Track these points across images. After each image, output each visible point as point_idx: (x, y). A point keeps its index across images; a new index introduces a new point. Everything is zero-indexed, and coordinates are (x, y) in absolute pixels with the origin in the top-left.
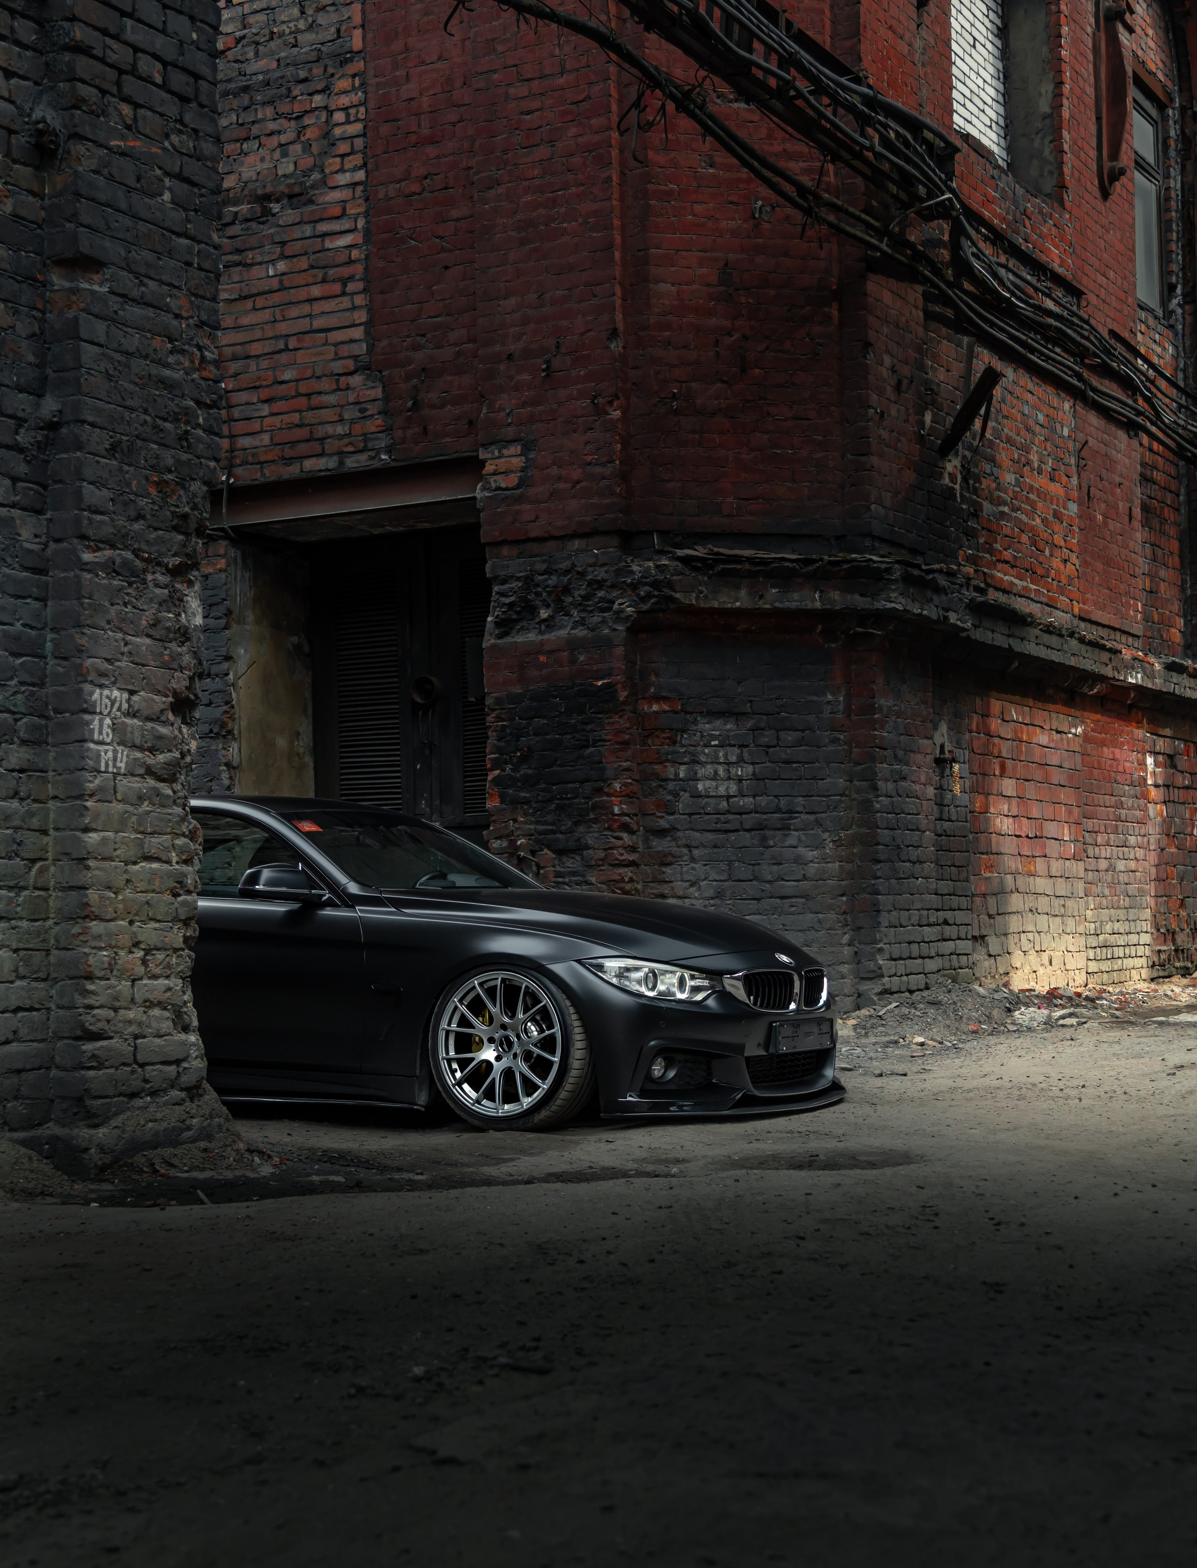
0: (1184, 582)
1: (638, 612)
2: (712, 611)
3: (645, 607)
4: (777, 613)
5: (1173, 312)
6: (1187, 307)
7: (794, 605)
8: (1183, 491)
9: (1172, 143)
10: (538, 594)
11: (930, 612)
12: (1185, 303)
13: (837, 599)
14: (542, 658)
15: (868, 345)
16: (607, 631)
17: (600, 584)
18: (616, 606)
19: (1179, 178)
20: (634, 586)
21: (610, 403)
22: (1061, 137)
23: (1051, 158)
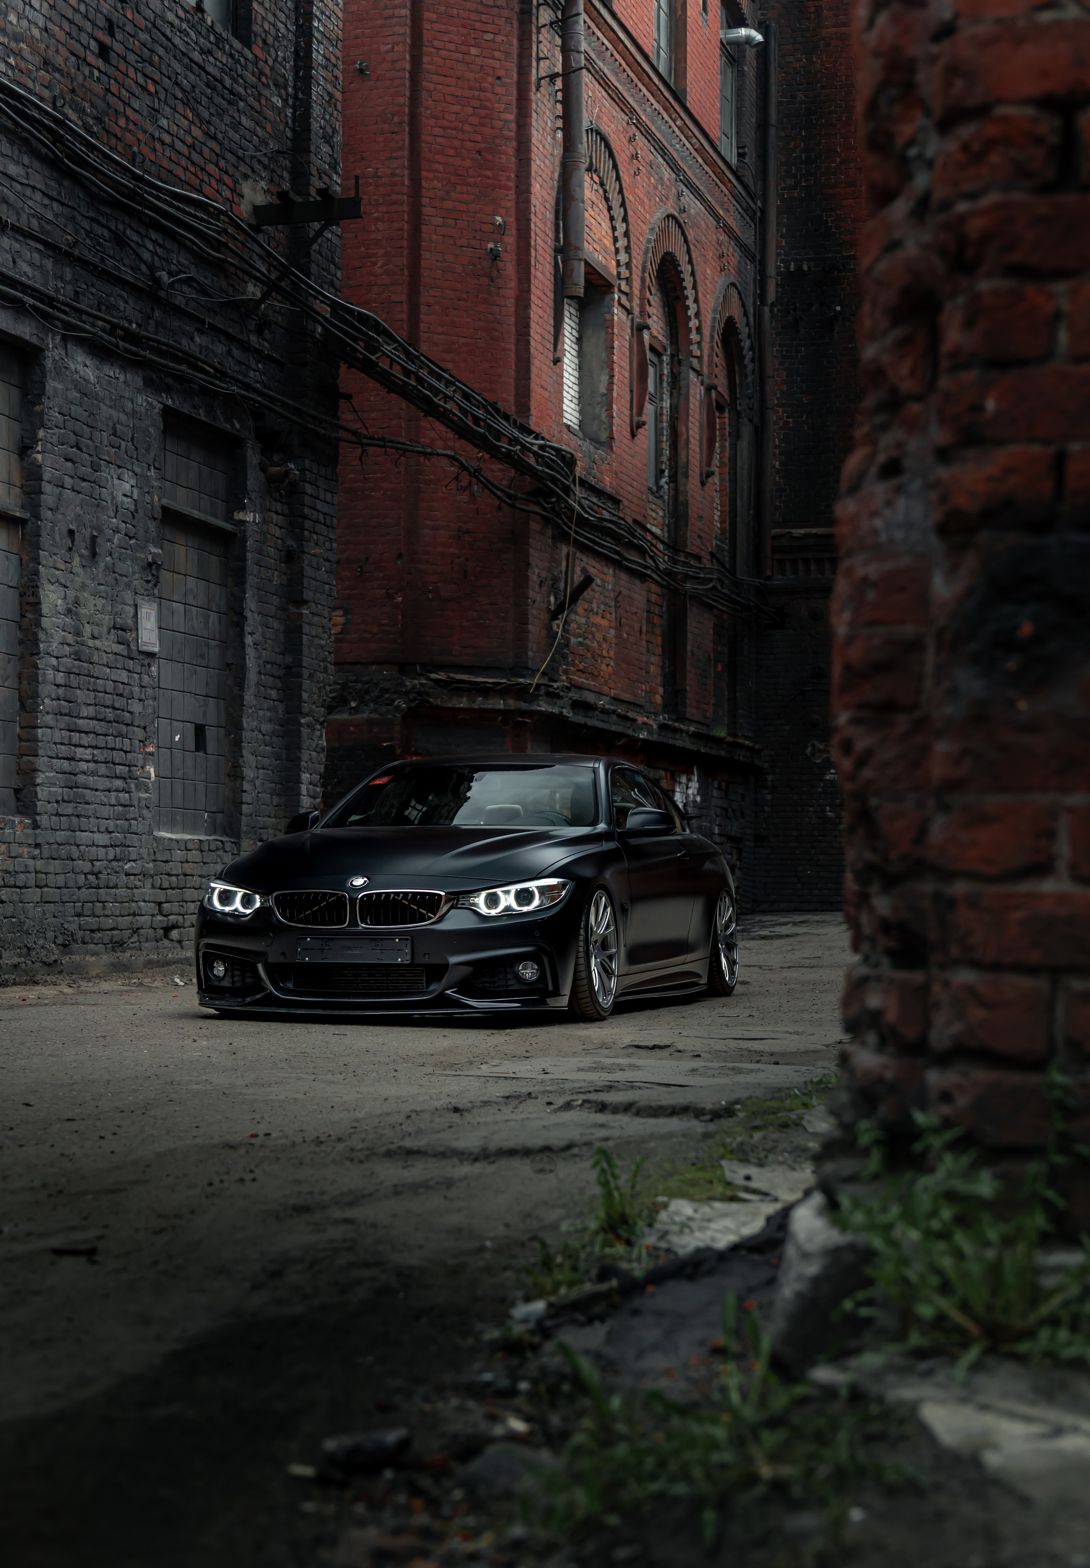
0: (664, 663)
1: (408, 707)
2: (448, 708)
3: (413, 705)
4: (480, 710)
5: (662, 487)
6: (671, 485)
7: (490, 707)
8: (665, 604)
9: (665, 378)
10: (350, 693)
11: (556, 710)
12: (671, 481)
13: (513, 704)
14: (352, 729)
15: (529, 564)
16: (390, 716)
17: (387, 691)
18: (396, 703)
19: (669, 401)
20: (407, 693)
21: (397, 593)
22: (612, 408)
23: (606, 420)
